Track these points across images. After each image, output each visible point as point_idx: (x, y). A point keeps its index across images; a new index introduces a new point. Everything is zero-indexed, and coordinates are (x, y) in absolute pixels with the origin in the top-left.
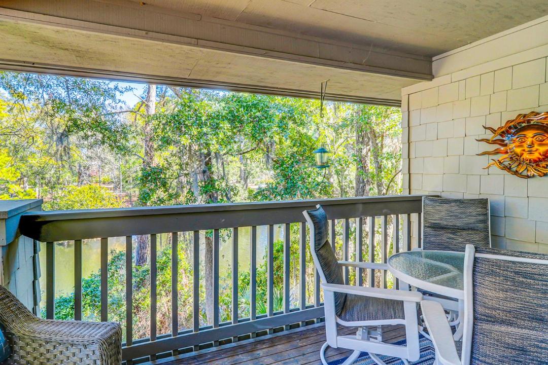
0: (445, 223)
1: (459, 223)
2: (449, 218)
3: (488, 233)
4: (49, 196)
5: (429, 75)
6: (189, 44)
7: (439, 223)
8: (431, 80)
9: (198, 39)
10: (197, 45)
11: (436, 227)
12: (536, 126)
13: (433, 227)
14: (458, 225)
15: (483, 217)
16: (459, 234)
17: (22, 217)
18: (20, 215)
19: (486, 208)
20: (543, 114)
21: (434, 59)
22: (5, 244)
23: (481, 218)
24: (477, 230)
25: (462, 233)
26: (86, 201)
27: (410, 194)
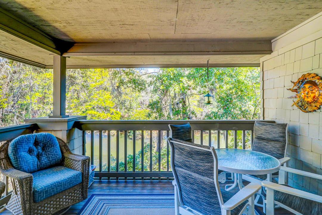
0: (264, 136)
1: (270, 137)
2: (265, 133)
3: (286, 143)
4: (127, 115)
5: (270, 51)
6: (131, 55)
7: (261, 136)
8: (270, 54)
9: (134, 52)
10: (135, 55)
11: (259, 138)
12: (310, 82)
13: (258, 139)
14: (270, 138)
15: (283, 134)
16: (270, 143)
17: (75, 122)
18: (74, 121)
19: (285, 129)
20: (313, 74)
21: (272, 41)
22: (67, 130)
23: (281, 135)
24: (280, 141)
25: (271, 143)
26: (142, 118)
27: (264, 119)
